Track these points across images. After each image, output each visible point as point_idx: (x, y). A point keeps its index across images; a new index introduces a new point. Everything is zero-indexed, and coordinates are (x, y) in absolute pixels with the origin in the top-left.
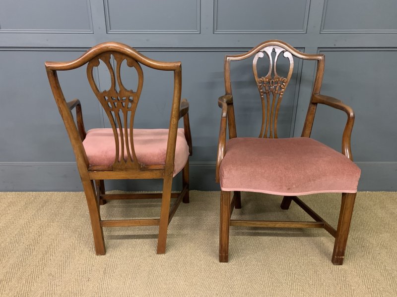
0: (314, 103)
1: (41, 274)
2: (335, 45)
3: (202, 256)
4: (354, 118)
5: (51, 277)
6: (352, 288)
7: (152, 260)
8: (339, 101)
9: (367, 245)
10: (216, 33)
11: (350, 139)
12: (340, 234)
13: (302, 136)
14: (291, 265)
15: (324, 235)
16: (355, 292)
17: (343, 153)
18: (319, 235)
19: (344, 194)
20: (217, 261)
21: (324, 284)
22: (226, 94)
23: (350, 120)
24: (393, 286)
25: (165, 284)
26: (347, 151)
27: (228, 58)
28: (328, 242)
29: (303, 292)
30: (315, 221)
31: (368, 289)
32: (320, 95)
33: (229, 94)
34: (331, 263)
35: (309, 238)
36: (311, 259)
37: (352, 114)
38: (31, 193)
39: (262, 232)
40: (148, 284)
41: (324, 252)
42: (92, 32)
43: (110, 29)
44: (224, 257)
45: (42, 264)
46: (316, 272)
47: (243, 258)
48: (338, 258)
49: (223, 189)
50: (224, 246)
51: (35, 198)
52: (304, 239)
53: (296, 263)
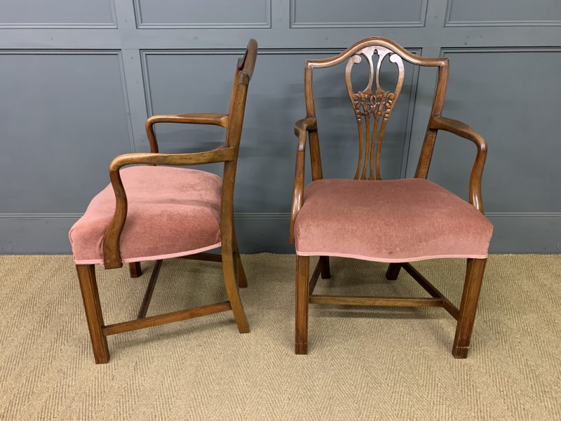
0: (433, 129)
1: (48, 370)
2: (466, 44)
3: (272, 345)
4: (486, 151)
5: (62, 375)
6: (478, 390)
7: (202, 350)
8: (467, 127)
9: (504, 330)
10: (293, 26)
11: (480, 182)
12: (464, 315)
13: (416, 176)
14: (395, 358)
15: (443, 317)
16: (482, 396)
17: (471, 202)
18: (437, 317)
19: (469, 260)
20: (292, 352)
21: (440, 384)
22: (307, 117)
23: (481, 154)
24: (535, 388)
25: (219, 384)
26: (476, 199)
27: (310, 64)
28: (449, 326)
29: (408, 396)
30: (431, 297)
31: (500, 392)
32: (442, 118)
33: (312, 116)
34: (452, 356)
35: (423, 321)
36: (424, 351)
37: (483, 146)
38: (38, 256)
39: (358, 311)
40: (195, 384)
41: (442, 340)
42: (115, 27)
43: (142, 22)
44: (302, 347)
45: (49, 356)
46: (429, 367)
47: (329, 348)
48: (461, 348)
49: (300, 253)
50: (301, 331)
51: (43, 264)
52: (415, 322)
53: (403, 356)
